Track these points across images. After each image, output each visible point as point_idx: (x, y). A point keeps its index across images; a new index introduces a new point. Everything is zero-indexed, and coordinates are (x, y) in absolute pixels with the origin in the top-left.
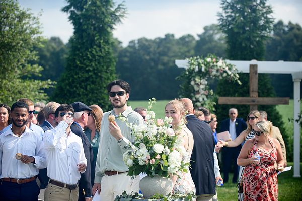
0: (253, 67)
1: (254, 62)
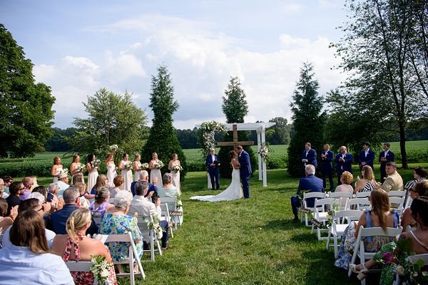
0: (235, 126)
1: (235, 124)
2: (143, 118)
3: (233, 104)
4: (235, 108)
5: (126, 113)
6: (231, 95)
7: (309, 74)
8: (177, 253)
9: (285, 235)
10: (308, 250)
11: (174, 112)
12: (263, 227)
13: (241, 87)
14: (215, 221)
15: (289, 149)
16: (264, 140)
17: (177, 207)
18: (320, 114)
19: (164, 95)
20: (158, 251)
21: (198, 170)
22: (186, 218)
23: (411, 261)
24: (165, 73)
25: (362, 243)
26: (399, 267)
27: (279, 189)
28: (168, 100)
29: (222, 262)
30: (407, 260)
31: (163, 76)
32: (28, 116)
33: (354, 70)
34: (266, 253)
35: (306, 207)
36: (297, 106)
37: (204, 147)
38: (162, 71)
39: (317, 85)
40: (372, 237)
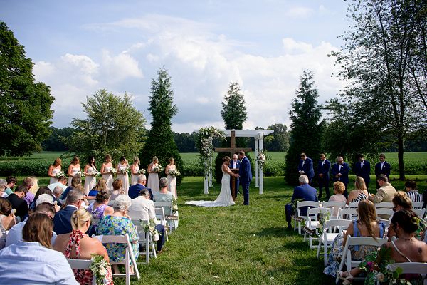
2: (142, 121)
3: (232, 110)
4: (234, 113)
5: (125, 115)
6: (230, 101)
7: (309, 82)
8: (172, 256)
9: (278, 242)
10: (299, 257)
11: (173, 116)
12: (257, 234)
13: (241, 93)
14: (210, 226)
15: (287, 157)
16: (261, 147)
17: (173, 211)
18: (319, 122)
19: (163, 99)
20: (153, 254)
21: (195, 175)
22: (182, 223)
23: (391, 269)
24: (165, 76)
25: (349, 251)
26: (380, 274)
27: (275, 197)
28: (167, 104)
29: (215, 266)
30: (387, 267)
31: (163, 79)
32: (27, 115)
33: (353, 80)
34: (258, 259)
35: (299, 216)
36: (296, 114)
37: (201, 152)
38: (162, 74)
39: (316, 93)
40: (359, 246)
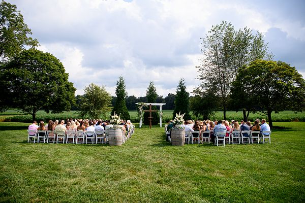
0: (151, 104)
3: (151, 93)
6: (150, 89)
13: (154, 86)
16: (161, 110)
28: (123, 91)
33: (205, 80)
37: (139, 111)
38: (121, 78)
39: (185, 87)
